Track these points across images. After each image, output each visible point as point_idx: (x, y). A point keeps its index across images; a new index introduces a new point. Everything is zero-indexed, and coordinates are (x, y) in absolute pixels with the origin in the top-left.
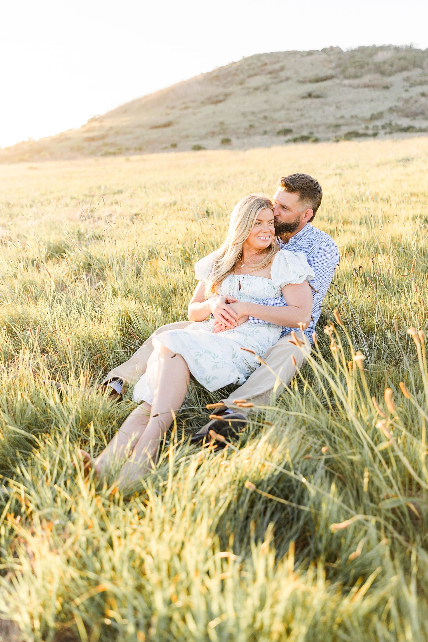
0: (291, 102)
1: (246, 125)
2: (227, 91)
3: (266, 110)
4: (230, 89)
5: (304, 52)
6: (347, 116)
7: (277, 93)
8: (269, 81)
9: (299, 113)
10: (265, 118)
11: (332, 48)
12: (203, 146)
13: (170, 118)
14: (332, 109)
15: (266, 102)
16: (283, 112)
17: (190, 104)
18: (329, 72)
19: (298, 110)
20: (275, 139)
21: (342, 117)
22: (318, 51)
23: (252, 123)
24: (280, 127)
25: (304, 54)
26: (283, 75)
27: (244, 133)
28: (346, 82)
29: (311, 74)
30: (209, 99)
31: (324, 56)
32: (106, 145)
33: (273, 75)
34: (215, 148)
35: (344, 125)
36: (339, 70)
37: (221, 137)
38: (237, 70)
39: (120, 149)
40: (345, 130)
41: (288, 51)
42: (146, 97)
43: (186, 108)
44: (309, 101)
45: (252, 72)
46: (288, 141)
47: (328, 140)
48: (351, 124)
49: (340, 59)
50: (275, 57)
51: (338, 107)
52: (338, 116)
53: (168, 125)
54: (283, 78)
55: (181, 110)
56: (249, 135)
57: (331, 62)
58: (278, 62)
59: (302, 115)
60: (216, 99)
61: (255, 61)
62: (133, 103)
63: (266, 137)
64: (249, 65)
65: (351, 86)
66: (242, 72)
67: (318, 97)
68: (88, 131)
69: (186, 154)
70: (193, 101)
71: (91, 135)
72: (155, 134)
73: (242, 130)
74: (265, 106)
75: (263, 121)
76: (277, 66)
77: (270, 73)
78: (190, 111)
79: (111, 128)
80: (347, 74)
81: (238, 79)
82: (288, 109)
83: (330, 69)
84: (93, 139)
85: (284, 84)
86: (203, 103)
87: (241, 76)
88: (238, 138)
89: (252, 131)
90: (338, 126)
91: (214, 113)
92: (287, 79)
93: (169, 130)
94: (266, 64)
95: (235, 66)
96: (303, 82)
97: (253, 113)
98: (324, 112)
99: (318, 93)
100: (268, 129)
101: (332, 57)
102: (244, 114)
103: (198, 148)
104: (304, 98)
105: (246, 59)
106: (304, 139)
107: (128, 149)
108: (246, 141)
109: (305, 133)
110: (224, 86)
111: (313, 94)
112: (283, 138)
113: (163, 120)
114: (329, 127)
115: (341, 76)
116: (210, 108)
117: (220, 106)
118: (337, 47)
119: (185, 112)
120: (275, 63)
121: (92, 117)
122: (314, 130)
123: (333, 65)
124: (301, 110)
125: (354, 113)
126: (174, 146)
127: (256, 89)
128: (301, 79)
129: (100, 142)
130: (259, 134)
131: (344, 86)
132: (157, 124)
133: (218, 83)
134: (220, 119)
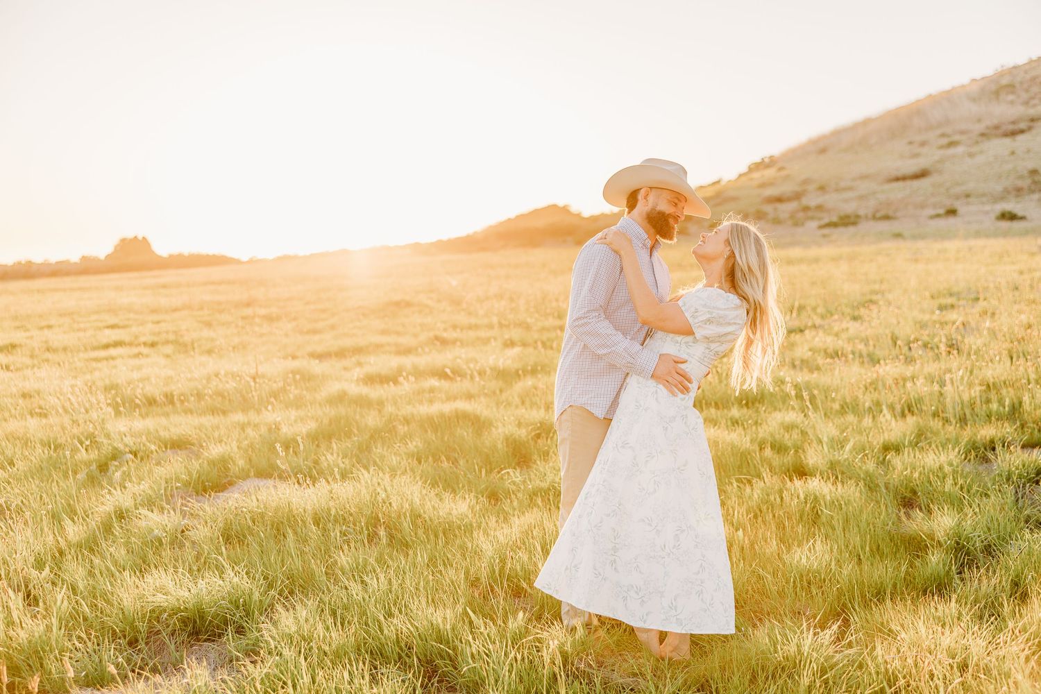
2: (1032, 112)
13: (922, 163)
17: (956, 138)
30: (997, 127)
43: (952, 144)
53: (923, 174)
55: (942, 147)
60: (1011, 127)
62: (838, 133)
70: (962, 133)
72: (898, 192)
78: (960, 150)
86: (984, 136)
91: (1013, 153)
93: (924, 183)
103: (1010, 217)
110: (1026, 103)
113: (911, 166)
116: (1000, 146)
117: (1020, 138)
119: (951, 151)
121: (758, 160)
126: (951, 213)
132: (900, 174)
133: (1011, 97)
134: (1031, 165)
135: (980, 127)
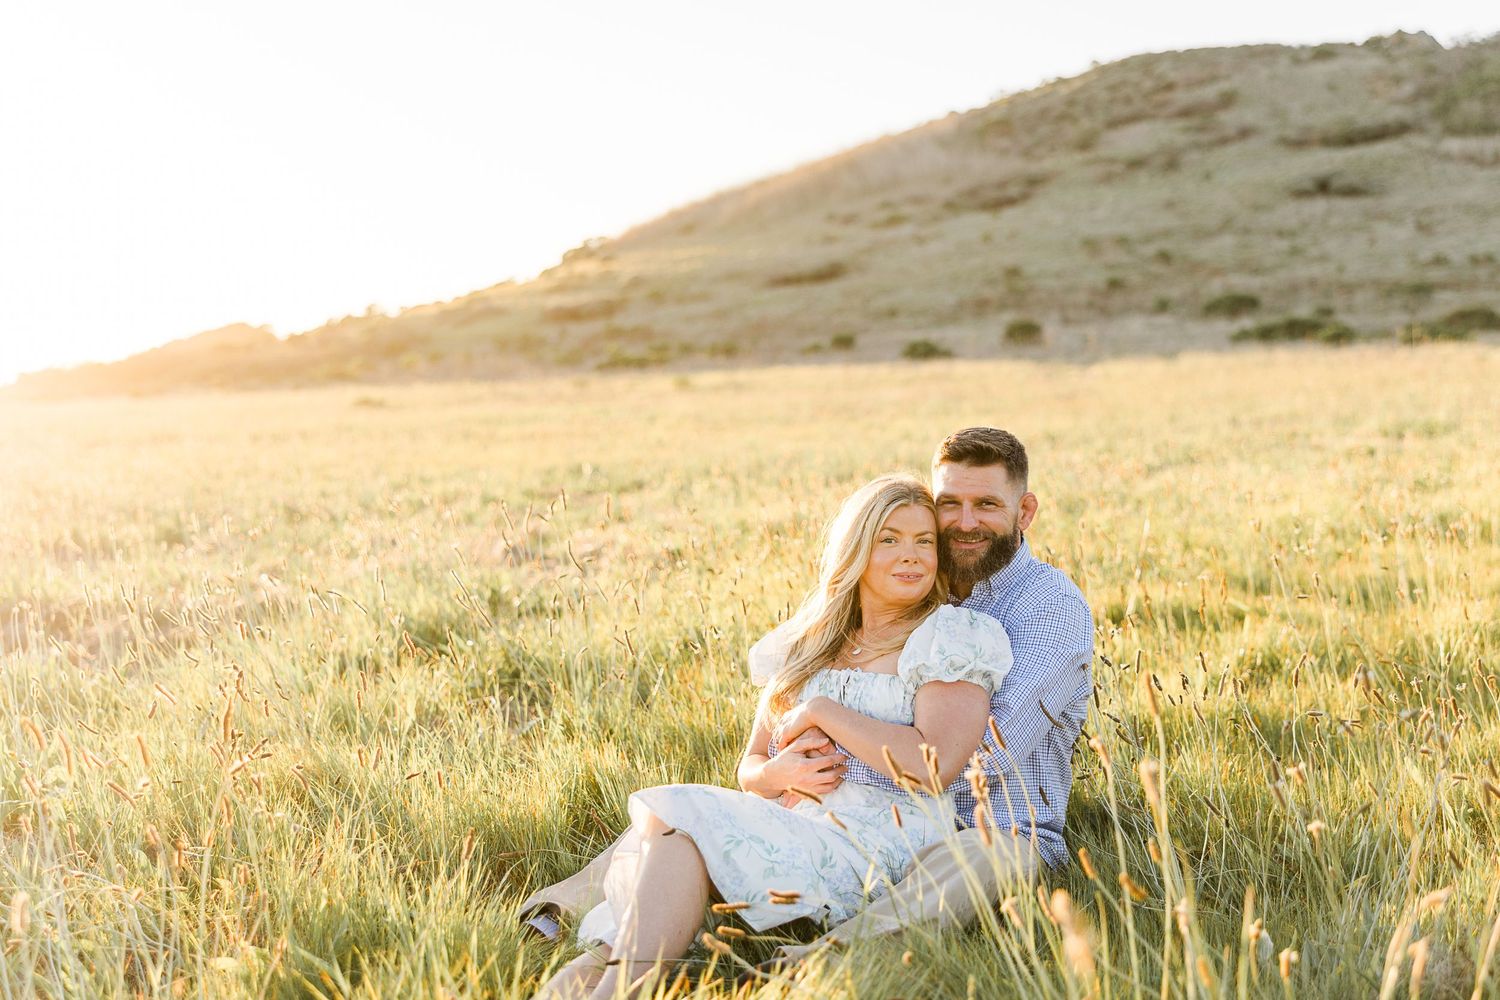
0: (1257, 208)
1: (1097, 277)
2: (1034, 168)
3: (1167, 233)
4: (1048, 164)
5: (1303, 48)
6: (1457, 257)
7: (1208, 176)
8: (1181, 140)
9: (1283, 245)
10: (1164, 257)
11: (1401, 37)
12: (944, 346)
13: (837, 253)
14: (1404, 233)
15: (1170, 205)
16: (1228, 241)
17: (906, 210)
18: (1393, 114)
19: (1281, 234)
20: (1195, 328)
21: (1439, 261)
22: (1352, 45)
23: (1118, 274)
24: (1216, 288)
25: (1305, 55)
26: (1230, 119)
27: (1090, 305)
28: (1454, 145)
29: (1327, 119)
30: (972, 193)
31: (1373, 62)
32: (615, 334)
33: (1195, 121)
34: (982, 354)
35: (1444, 286)
36: (1425, 106)
37: (1009, 317)
38: (1071, 102)
39: (663, 349)
40: (1447, 303)
41: (1246, 47)
42: (761, 184)
43: (894, 221)
44: (1319, 205)
45: (1121, 110)
46: (1242, 337)
47: (1382, 335)
48: (1473, 284)
49: (1431, 70)
50: (1205, 62)
51: (1423, 228)
52: (1426, 255)
53: (830, 273)
54: (1231, 131)
55: (876, 226)
56: (1105, 313)
57: (1398, 80)
58: (1213, 79)
59: (1295, 252)
60: (993, 194)
61: (1134, 76)
62: (717, 201)
63: (1164, 319)
64: (1112, 88)
65: (1471, 159)
66: (1089, 110)
67: (1352, 192)
68: (561, 288)
69: (882, 371)
70: (917, 200)
71: (568, 300)
72: (781, 304)
73: (1082, 297)
74: (1168, 220)
75: (1158, 268)
76: (1210, 93)
77: (1186, 113)
78: (906, 230)
79: (636, 282)
80: (1456, 118)
81: (1072, 132)
82: (1247, 231)
83: (1396, 102)
84: (574, 315)
85: (1232, 150)
86: (951, 207)
87: (1086, 124)
88: (1066, 321)
89: (1117, 300)
90: (1422, 291)
91: (987, 239)
92: (1245, 133)
93: (831, 291)
94: (1170, 87)
95: (1064, 91)
96: (1299, 144)
97: (1122, 241)
98: (1372, 242)
99: (1353, 179)
100: (1174, 292)
101: (1404, 66)
102: (1091, 245)
103: (923, 352)
104: (1301, 194)
105: (1101, 71)
106: (1296, 331)
107: (687, 350)
108: (1092, 331)
109: (1303, 311)
110: (1027, 153)
111: (1336, 183)
112: (1224, 326)
113: (815, 257)
114: (1390, 291)
115: (1436, 127)
116: (973, 224)
117: (1009, 215)
118: (1422, 33)
119: (889, 234)
120: (1201, 82)
121: (578, 245)
122: (1337, 301)
123: (1408, 89)
124: (1292, 234)
125: (1482, 248)
126: (844, 343)
127: (1136, 164)
128: (1292, 133)
129: (598, 326)
130: (1140, 309)
131: (1447, 157)
132: (790, 271)
133: (1004, 142)
134: (1008, 259)
135: (946, 192)
